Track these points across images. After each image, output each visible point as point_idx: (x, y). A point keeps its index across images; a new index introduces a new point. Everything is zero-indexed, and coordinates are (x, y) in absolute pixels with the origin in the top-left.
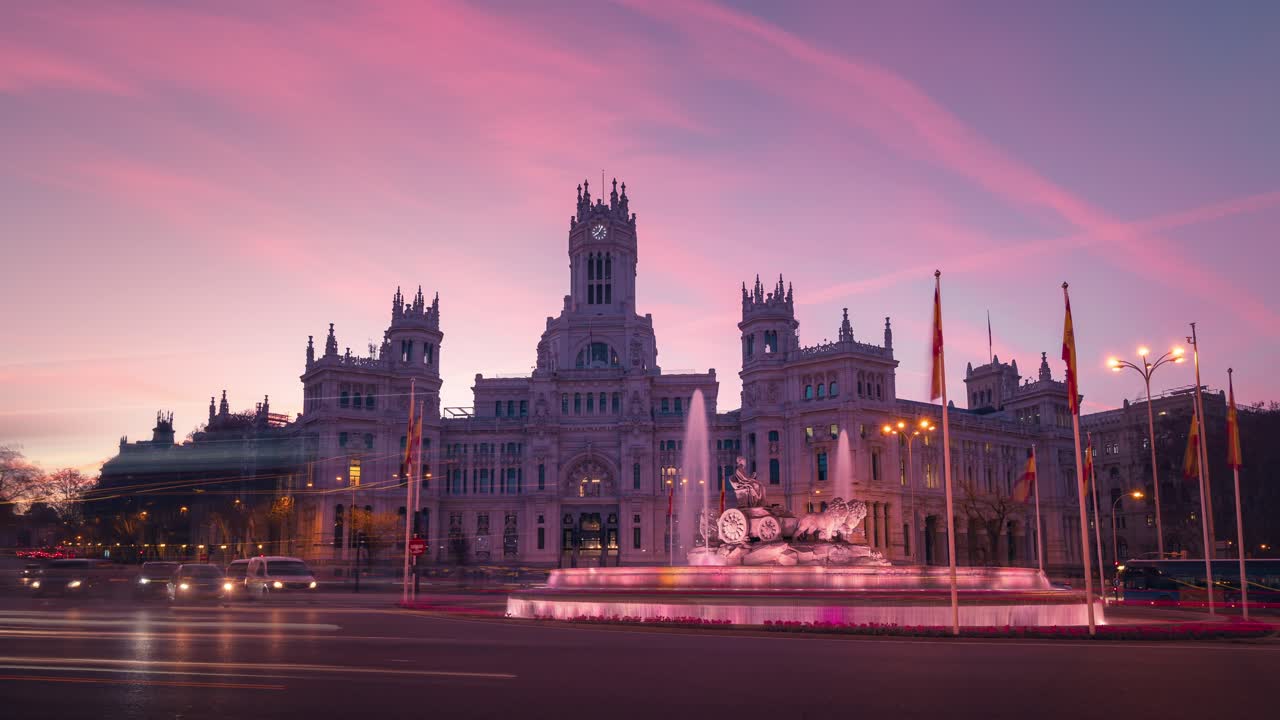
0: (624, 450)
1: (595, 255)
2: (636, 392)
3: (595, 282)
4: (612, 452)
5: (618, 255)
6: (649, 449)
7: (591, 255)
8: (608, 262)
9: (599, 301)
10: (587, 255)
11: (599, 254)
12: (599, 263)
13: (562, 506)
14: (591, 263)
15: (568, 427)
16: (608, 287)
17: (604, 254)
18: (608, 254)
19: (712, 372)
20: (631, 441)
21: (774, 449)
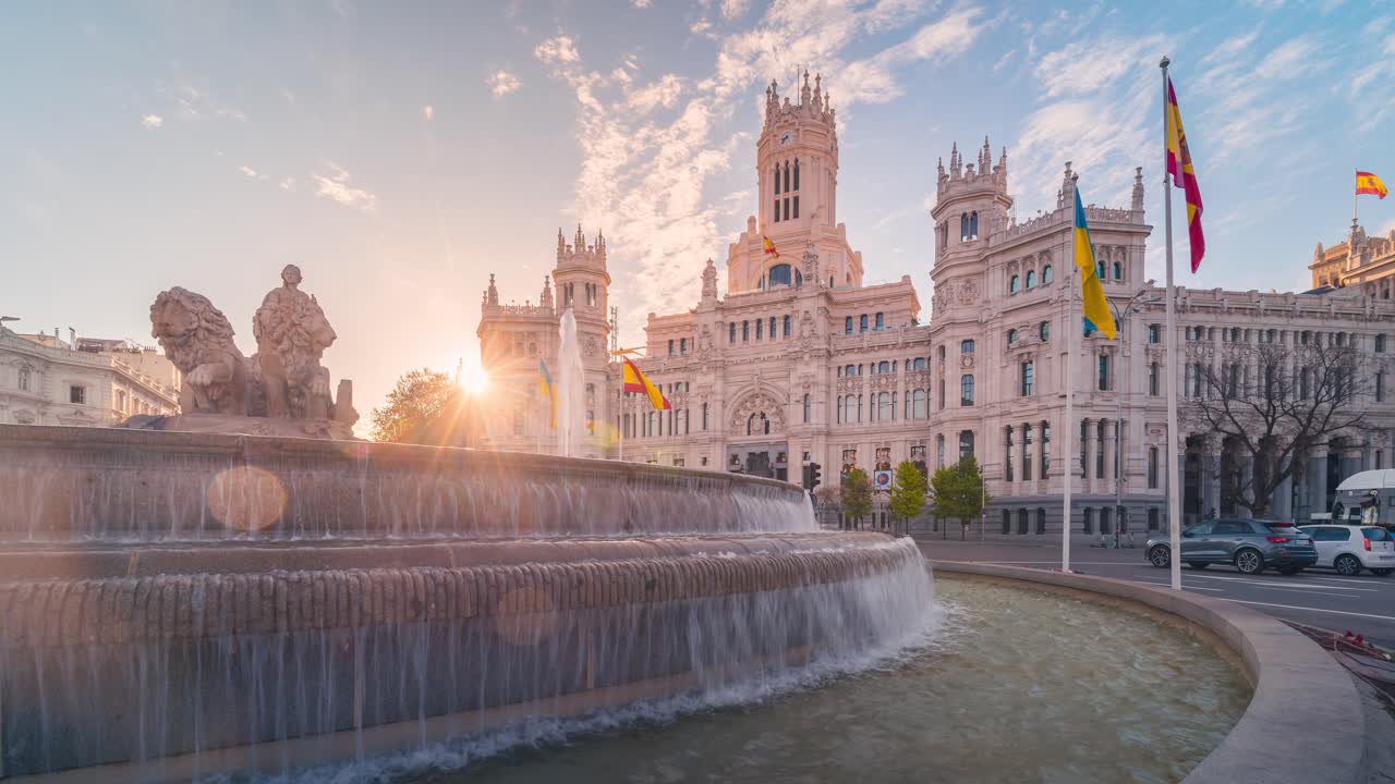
0: (793, 380)
1: (782, 165)
2: (807, 312)
3: (782, 197)
4: (782, 384)
5: (808, 159)
6: (821, 376)
7: (778, 165)
8: (796, 171)
9: (786, 218)
10: (773, 167)
11: (787, 163)
12: (787, 173)
13: (729, 447)
14: (778, 175)
15: (734, 359)
16: (796, 199)
17: (792, 163)
18: (796, 161)
19: (907, 279)
20: (801, 369)
21: (968, 362)
